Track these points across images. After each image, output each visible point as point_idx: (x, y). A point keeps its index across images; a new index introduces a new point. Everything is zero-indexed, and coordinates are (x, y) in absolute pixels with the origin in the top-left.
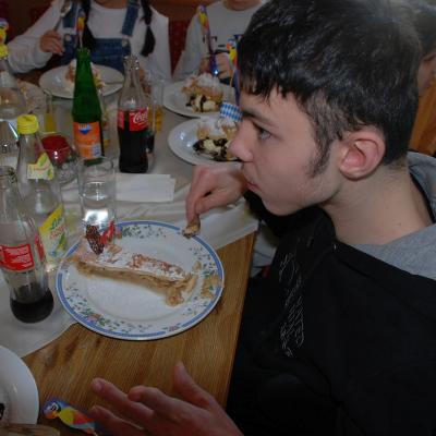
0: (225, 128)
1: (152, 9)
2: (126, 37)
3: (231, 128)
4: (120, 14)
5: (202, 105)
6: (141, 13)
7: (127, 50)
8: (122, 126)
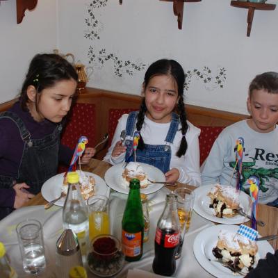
0: (241, 244)
1: (188, 122)
2: (168, 144)
3: (246, 246)
4: (166, 127)
5: (222, 211)
6: (180, 127)
7: (169, 153)
8: (159, 242)
